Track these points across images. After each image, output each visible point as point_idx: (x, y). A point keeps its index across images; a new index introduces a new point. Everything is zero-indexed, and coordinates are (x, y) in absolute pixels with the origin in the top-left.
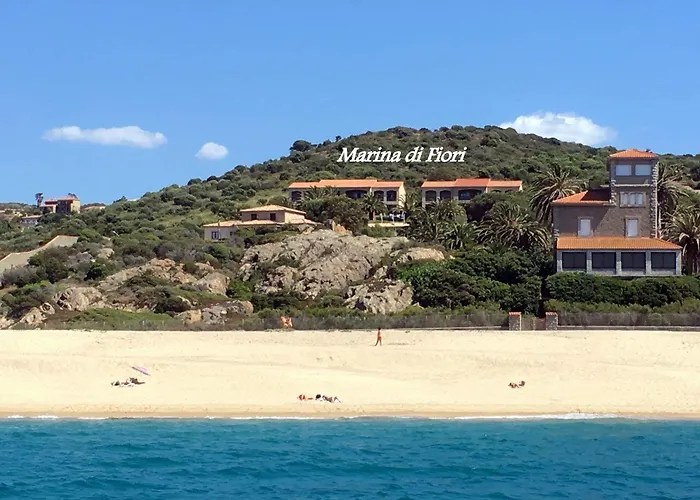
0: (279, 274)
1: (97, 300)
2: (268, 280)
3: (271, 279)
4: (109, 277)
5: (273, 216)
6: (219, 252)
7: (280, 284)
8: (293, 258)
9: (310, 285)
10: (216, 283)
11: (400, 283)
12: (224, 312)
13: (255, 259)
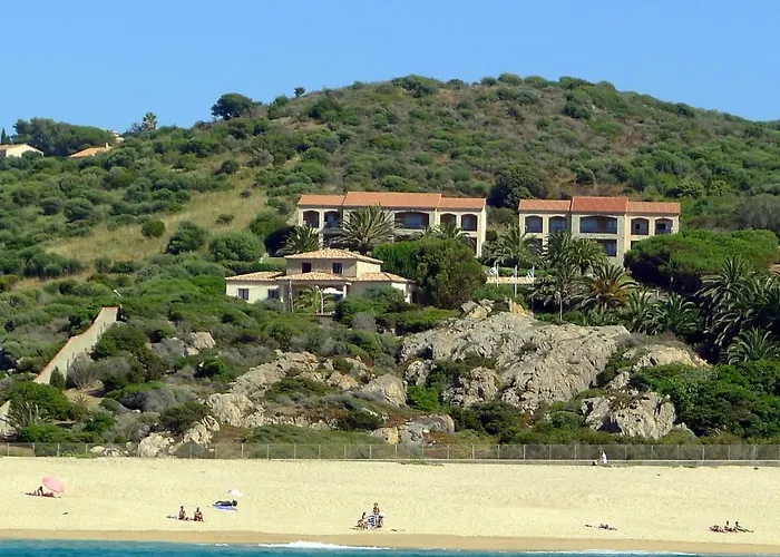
0: (478, 379)
1: (252, 411)
2: (462, 386)
3: (467, 386)
4: (241, 378)
5: (337, 267)
6: (367, 343)
7: (480, 392)
8: (483, 355)
9: (525, 395)
10: (392, 389)
11: (654, 397)
12: (426, 431)
13: (427, 354)
